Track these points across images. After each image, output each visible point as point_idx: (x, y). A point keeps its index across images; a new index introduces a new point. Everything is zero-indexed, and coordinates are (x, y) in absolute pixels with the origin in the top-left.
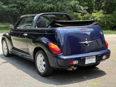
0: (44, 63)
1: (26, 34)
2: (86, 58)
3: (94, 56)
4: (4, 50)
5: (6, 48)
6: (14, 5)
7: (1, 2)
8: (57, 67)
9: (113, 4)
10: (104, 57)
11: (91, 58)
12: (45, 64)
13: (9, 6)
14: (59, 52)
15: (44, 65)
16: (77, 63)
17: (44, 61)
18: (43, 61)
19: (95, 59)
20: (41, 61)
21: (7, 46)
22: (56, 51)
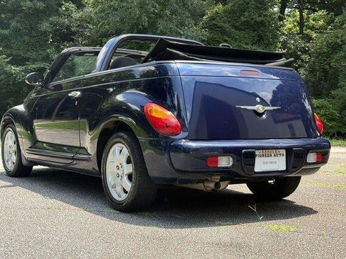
0: (129, 169)
1: (79, 93)
2: (257, 152)
3: (282, 148)
4: (6, 159)
5: (15, 148)
6: (42, 66)
7: (4, 56)
8: (169, 176)
9: (331, 72)
10: (311, 158)
11: (273, 155)
12: (131, 171)
13: (26, 69)
14: (176, 130)
15: (130, 177)
16: (231, 164)
17: (128, 162)
18: (124, 164)
19: (284, 158)
20: (120, 166)
21: (17, 142)
22: (167, 127)
